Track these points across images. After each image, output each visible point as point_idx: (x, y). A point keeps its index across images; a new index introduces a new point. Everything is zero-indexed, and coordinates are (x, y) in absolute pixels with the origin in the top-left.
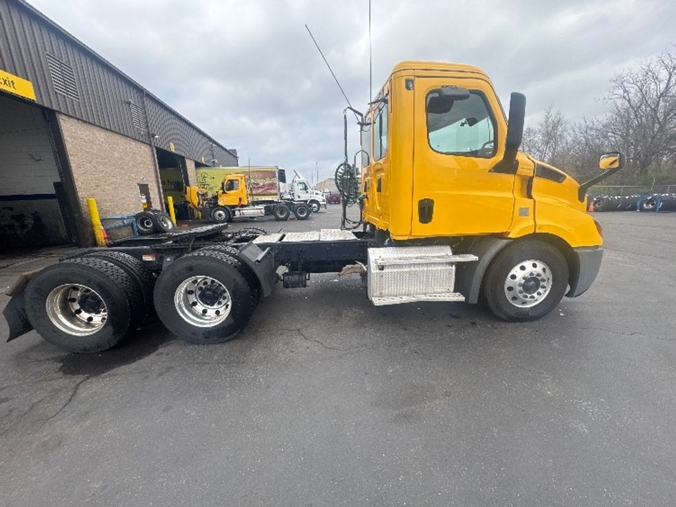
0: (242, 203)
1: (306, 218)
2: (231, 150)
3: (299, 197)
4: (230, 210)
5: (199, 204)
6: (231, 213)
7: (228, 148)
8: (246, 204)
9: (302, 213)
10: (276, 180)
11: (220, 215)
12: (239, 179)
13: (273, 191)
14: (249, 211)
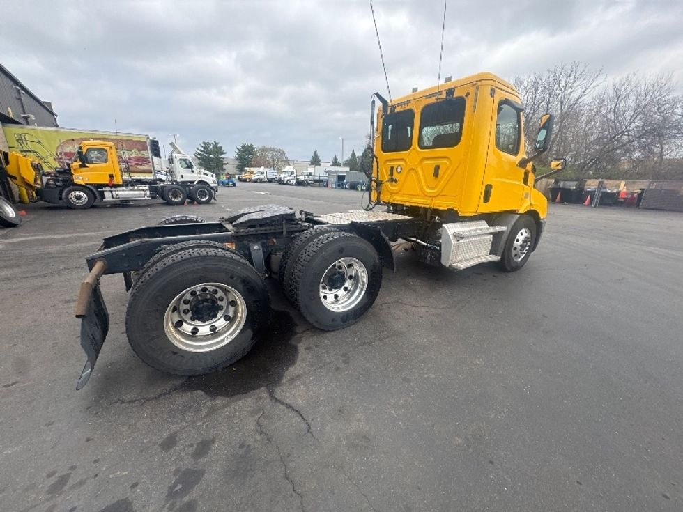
0: (115, 182)
1: (207, 202)
2: (44, 102)
3: (182, 176)
4: (95, 191)
5: (36, 180)
6: (97, 195)
7: (42, 100)
8: (121, 183)
9: (203, 195)
10: (148, 154)
11: (78, 198)
12: (108, 149)
13: (145, 168)
14: (127, 192)
